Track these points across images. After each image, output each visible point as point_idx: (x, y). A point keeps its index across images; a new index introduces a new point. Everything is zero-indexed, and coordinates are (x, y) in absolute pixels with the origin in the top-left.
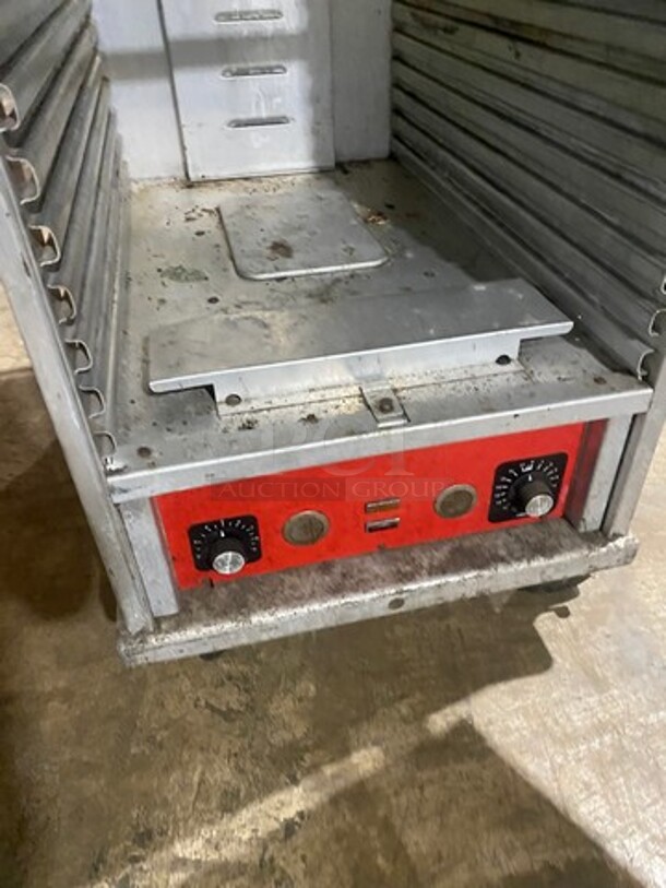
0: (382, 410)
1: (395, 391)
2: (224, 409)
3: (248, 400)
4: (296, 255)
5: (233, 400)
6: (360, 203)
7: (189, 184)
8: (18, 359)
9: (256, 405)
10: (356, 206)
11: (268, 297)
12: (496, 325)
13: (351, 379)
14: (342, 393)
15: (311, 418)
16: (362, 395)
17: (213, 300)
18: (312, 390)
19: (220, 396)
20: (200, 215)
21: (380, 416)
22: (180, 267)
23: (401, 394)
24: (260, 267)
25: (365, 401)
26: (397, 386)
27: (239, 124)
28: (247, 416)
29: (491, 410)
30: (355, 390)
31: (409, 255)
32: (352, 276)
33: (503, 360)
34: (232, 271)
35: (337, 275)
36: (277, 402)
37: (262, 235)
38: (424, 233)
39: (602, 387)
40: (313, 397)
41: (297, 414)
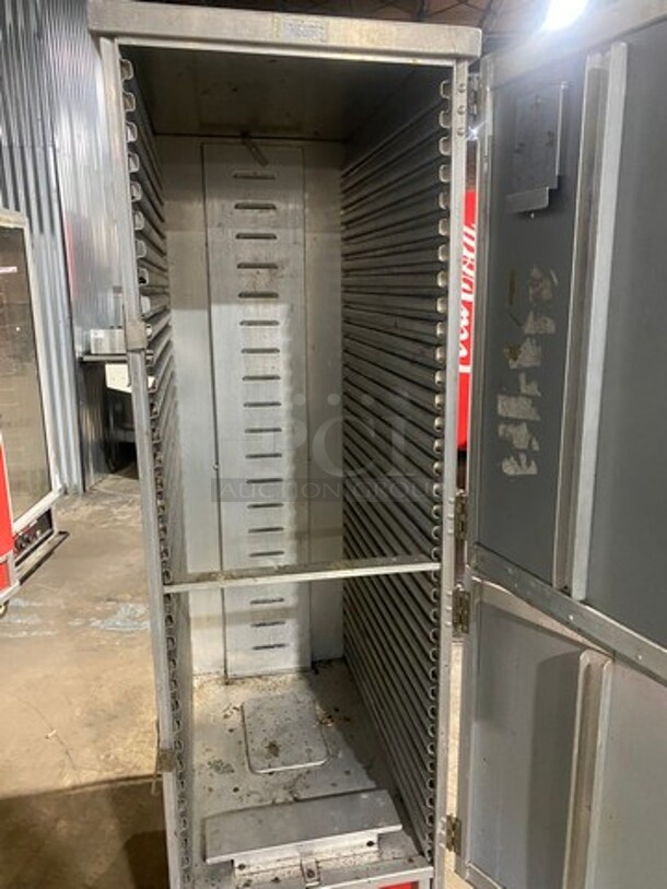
0: (310, 876)
1: (317, 862)
2: (237, 872)
3: (249, 866)
4: (281, 755)
5: (242, 867)
6: (321, 705)
7: (228, 682)
8: (100, 772)
9: (252, 869)
10: (318, 708)
11: (264, 788)
12: (366, 826)
13: (297, 854)
14: (290, 862)
15: (277, 880)
16: (301, 865)
17: (236, 790)
18: (279, 860)
19: (236, 865)
20: (232, 713)
21: (308, 880)
22: (220, 761)
23: (320, 865)
24: (262, 764)
25: (302, 869)
26: (319, 859)
27: (257, 648)
28: (247, 877)
29: (358, 878)
30: (298, 861)
31: (340, 755)
32: (308, 772)
33: (370, 844)
34: (247, 766)
35: (300, 772)
36: (262, 868)
37: (265, 735)
38: (352, 736)
39: (411, 865)
40: (279, 865)
41: (270, 876)
